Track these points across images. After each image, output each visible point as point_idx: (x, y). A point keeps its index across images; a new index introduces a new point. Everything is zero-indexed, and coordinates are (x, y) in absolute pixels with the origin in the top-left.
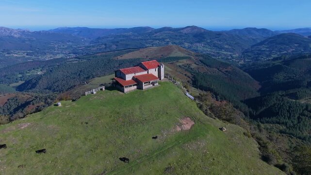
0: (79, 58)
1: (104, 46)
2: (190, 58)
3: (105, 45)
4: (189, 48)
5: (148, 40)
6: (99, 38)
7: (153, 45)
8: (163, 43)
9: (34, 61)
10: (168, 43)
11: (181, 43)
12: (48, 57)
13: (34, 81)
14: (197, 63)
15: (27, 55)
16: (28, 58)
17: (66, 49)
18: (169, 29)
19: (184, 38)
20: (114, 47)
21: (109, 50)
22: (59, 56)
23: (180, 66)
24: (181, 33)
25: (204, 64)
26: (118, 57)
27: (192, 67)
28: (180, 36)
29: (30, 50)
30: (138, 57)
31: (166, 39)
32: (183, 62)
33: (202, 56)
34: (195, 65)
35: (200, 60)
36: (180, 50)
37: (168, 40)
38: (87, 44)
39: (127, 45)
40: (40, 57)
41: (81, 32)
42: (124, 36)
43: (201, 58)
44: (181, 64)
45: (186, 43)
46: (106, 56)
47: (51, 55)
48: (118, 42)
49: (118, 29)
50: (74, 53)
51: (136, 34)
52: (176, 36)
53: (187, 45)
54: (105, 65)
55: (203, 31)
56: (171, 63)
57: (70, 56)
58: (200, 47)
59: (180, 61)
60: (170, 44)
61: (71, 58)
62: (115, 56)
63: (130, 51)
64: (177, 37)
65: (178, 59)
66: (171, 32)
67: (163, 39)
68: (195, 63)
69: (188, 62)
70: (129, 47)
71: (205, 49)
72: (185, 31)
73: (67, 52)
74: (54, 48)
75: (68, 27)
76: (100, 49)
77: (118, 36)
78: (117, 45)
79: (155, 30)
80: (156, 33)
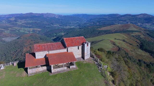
0: (80, 29)
1: (93, 23)
2: (140, 32)
3: (94, 23)
4: (141, 26)
5: (116, 20)
6: (91, 19)
7: (119, 23)
8: (125, 22)
10: (128, 22)
11: (135, 23)
12: (68, 27)
13: (60, 37)
14: (145, 35)
15: (60, 26)
16: (60, 27)
17: (76, 24)
18: (130, 15)
19: (138, 20)
20: (98, 24)
21: (95, 25)
22: (72, 27)
23: (133, 36)
24: (136, 17)
25: (150, 36)
26: (99, 29)
27: (141, 37)
28: (136, 19)
29: (61, 24)
30: (109, 29)
32: (135, 34)
33: (149, 31)
34: (143, 36)
35: (147, 34)
36: (134, 27)
37: (128, 21)
38: (85, 22)
39: (104, 23)
40: (64, 27)
41: (83, 16)
42: (104, 18)
43: (148, 32)
44: (134, 35)
45: (139, 23)
46: (93, 28)
47: (69, 27)
48: (100, 21)
49: (101, 15)
50: (79, 26)
51: (110, 17)
52: (133, 19)
53: (139, 24)
54: (92, 32)
55: (151, 17)
56: (127, 34)
57: (77, 27)
58: (148, 26)
59: (134, 33)
60: (129, 23)
61: (77, 28)
62: (98, 28)
63: (106, 26)
64: (134, 20)
65: (132, 31)
66: (130, 17)
67: (125, 21)
68: (143, 35)
69: (139, 34)
70: (105, 24)
71: (151, 27)
72: (139, 17)
73: (76, 25)
74: (71, 23)
75: (78, 14)
76: (91, 25)
77: (101, 18)
78: (99, 23)
79: (121, 15)
80: (121, 17)
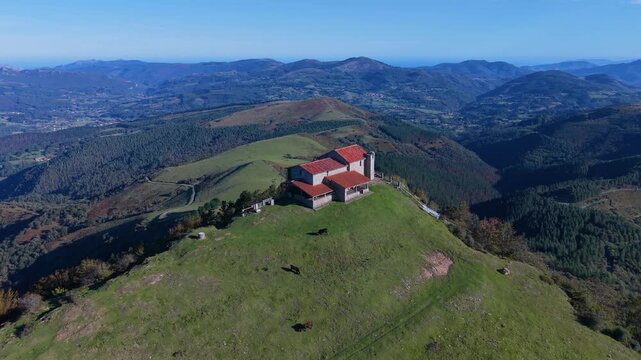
0: (126, 126)
1: (177, 100)
2: (359, 124)
3: (181, 97)
4: (355, 102)
5: (269, 86)
6: (166, 83)
7: (280, 96)
8: (303, 92)
9: (25, 133)
10: (311, 92)
11: (338, 93)
12: (56, 125)
13: (28, 176)
14: (374, 134)
15: (9, 120)
16: (12, 127)
17: (96, 106)
18: (313, 64)
19: (344, 81)
20: (199, 101)
21: (189, 108)
22: (80, 123)
23: (340, 140)
24: (337, 71)
25: (389, 135)
26: (211, 122)
27: (365, 142)
28: (337, 78)
29: (16, 110)
30: (252, 123)
31: (308, 84)
32: (346, 132)
33: (383, 118)
34: (370, 137)
35: (380, 128)
36: (339, 108)
37: (312, 86)
38: (141, 96)
39: (226, 97)
40: (38, 125)
41: (126, 70)
42: (219, 79)
43: (382, 123)
44: (342, 136)
45: (348, 93)
46: (184, 121)
47: (64, 121)
48: (207, 91)
49: (205, 64)
50: (113, 116)
51: (245, 74)
52: (328, 78)
53: (350, 96)
54: (183, 139)
55: (381, 68)
56: (322, 134)
57: (105, 121)
58: (377, 99)
59: (340, 129)
60: (316, 94)
61: (111, 126)
62: (205, 119)
63: (236, 110)
64: (330, 81)
65: (335, 125)
66: (318, 71)
67: (301, 85)
68: (371, 134)
69: (358, 132)
70: (230, 101)
71: (387, 104)
72: (345, 69)
73: (98, 112)
74: (68, 105)
75: (97, 59)
76: (169, 107)
77: (206, 78)
78: (203, 98)
79: (284, 65)
80: (287, 72)
